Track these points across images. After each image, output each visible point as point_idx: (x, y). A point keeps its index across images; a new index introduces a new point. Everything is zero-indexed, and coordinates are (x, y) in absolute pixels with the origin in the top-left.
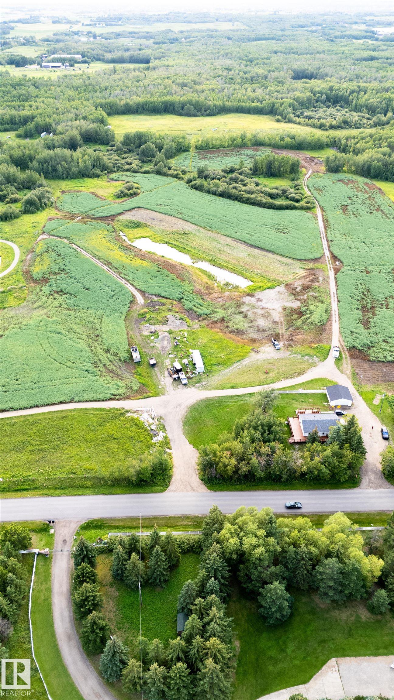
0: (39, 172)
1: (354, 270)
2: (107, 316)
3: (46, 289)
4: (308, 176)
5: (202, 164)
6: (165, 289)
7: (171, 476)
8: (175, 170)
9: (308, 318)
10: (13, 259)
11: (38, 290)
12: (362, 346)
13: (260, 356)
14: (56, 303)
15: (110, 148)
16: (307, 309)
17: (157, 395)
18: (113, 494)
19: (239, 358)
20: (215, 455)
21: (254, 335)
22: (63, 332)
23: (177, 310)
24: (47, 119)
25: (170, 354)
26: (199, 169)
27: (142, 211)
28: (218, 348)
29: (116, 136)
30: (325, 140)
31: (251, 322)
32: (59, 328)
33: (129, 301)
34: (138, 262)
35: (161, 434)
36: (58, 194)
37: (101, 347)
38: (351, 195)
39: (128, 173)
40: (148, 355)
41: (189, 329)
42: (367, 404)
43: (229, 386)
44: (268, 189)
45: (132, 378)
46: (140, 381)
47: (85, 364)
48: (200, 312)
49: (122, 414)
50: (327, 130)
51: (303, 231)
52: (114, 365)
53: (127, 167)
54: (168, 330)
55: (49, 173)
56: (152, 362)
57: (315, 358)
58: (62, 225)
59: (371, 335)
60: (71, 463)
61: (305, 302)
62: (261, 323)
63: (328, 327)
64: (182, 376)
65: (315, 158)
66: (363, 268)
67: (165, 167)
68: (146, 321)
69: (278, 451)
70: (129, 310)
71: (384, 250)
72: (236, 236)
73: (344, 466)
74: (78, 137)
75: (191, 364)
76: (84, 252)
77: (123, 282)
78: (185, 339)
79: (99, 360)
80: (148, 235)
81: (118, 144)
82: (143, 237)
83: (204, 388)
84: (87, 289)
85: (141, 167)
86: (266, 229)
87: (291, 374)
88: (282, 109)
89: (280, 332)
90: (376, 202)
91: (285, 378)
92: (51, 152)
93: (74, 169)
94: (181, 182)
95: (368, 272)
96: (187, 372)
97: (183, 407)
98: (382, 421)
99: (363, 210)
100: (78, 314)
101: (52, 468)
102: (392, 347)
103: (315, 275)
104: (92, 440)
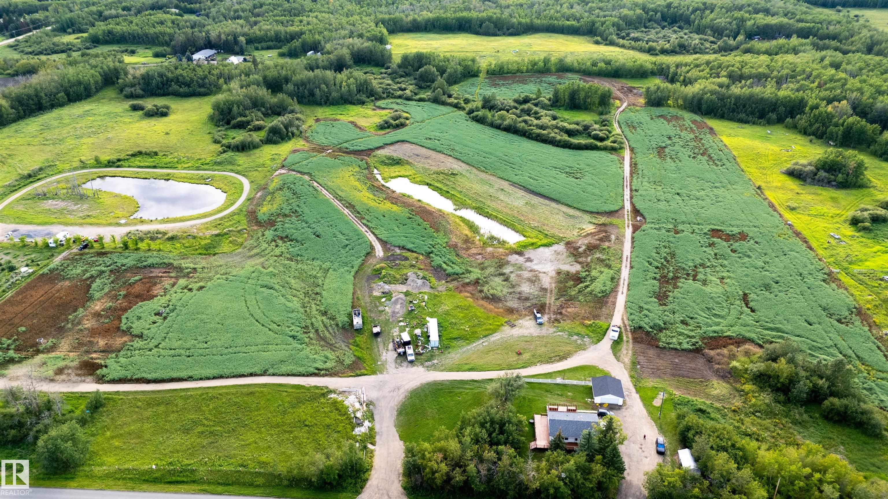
0: (291, 95)
1: (659, 229)
2: (335, 270)
3: (269, 234)
4: (621, 109)
5: (489, 92)
6: (412, 239)
7: (366, 480)
8: (456, 98)
9: (587, 287)
10: (240, 197)
11: (260, 234)
12: (651, 328)
13: (515, 332)
14: (277, 251)
15: (383, 70)
16: (587, 275)
17: (374, 373)
19: (487, 333)
20: (423, 457)
21: (513, 304)
22: (277, 287)
23: (422, 267)
24: (317, 37)
25: (401, 321)
26: (484, 98)
27: (407, 145)
28: (463, 317)
29: (393, 56)
30: (649, 66)
31: (513, 286)
32: (272, 282)
33: (365, 252)
34: (388, 206)
35: (367, 424)
36: (311, 121)
37: (318, 307)
38: (672, 134)
39: (399, 101)
40: (373, 321)
41: (432, 291)
42: (645, 405)
43: (467, 367)
44: (566, 124)
45: (347, 349)
46: (356, 353)
47: (293, 327)
48: (449, 270)
49: (323, 395)
50: (657, 55)
51: (602, 177)
52: (328, 331)
53: (400, 93)
54: (405, 291)
55: (305, 98)
56: (376, 330)
57: (586, 339)
58: (307, 159)
59: (666, 313)
60: (244, 453)
61: (587, 267)
62: (526, 288)
63: (611, 299)
64: (410, 351)
65: (634, 88)
66: (671, 226)
67: (444, 94)
68: (381, 279)
69: (505, 457)
70: (362, 264)
71: (704, 205)
72: (516, 179)
73: (591, 486)
74: (348, 57)
75: (424, 335)
76: (325, 192)
77: (364, 229)
78: (424, 304)
79: (312, 324)
80: (407, 174)
81: (394, 66)
82: (400, 176)
83: (435, 368)
84: (318, 236)
85: (416, 94)
86: (553, 172)
87: (551, 358)
88: (603, 28)
89: (548, 302)
90: (703, 145)
91: (542, 362)
92: (311, 74)
93: (334, 94)
94: (462, 113)
95: (677, 232)
96: (417, 346)
97: (402, 391)
98: (662, 430)
99: (685, 154)
100: (300, 266)
101: (220, 457)
102: (692, 331)
103: (606, 232)
104: (278, 426)
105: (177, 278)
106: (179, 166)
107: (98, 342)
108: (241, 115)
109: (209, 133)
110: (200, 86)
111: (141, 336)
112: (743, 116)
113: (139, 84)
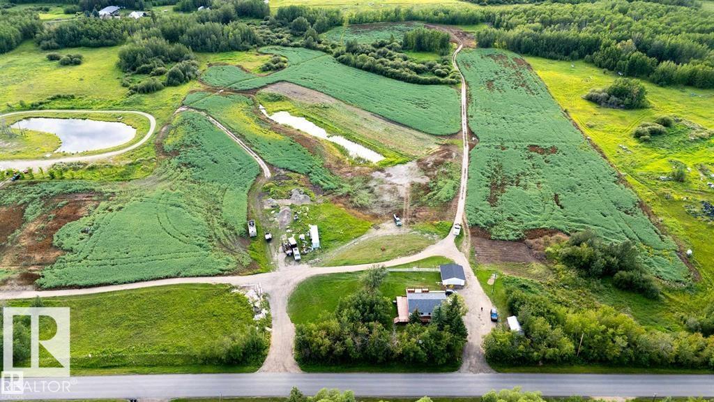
0: (186, 44)
1: (489, 147)
2: (231, 189)
3: (175, 161)
4: (458, 51)
5: (352, 38)
6: (294, 162)
7: (265, 356)
8: (324, 44)
9: (435, 194)
10: (148, 131)
11: (167, 162)
12: (485, 224)
13: (380, 233)
14: (182, 176)
15: (263, 22)
16: (435, 186)
17: (268, 271)
18: (202, 373)
19: (358, 234)
20: (311, 334)
21: (377, 211)
22: (183, 205)
23: (303, 185)
25: (288, 229)
26: (348, 43)
27: (286, 84)
28: (338, 223)
29: (271, 10)
30: (479, 15)
31: (377, 197)
32: (181, 201)
33: (255, 174)
34: (272, 135)
35: (264, 311)
36: (204, 66)
37: (219, 221)
38: (498, 69)
39: (277, 47)
40: (265, 230)
41: (312, 203)
42: (481, 284)
43: (344, 262)
44: (414, 64)
45: (245, 253)
46: (253, 256)
47: (199, 237)
48: (326, 186)
49: (228, 291)
50: (485, 5)
51: (444, 106)
52: (228, 239)
53: (278, 40)
54: (290, 204)
55: (199, 46)
56: (268, 237)
57: (435, 236)
58: (202, 98)
59: (496, 212)
60: (165, 340)
61: (434, 179)
62: (387, 198)
63: (454, 204)
64: (296, 252)
65: (468, 33)
66: (499, 144)
67: (315, 41)
68: (269, 195)
69: (375, 331)
70: (254, 184)
71: (524, 126)
72: (376, 110)
73: (442, 348)
74: (233, 11)
75: (307, 239)
76: (219, 125)
77: (253, 155)
78: (306, 214)
79: (215, 234)
80: (288, 108)
81: (272, 18)
82: (282, 110)
83: (317, 264)
84: (215, 162)
85: (291, 41)
86: (406, 104)
87: (408, 252)
89: (404, 208)
90: (522, 78)
91: (401, 255)
92: (202, 26)
93: (223, 43)
94: (330, 56)
95: (503, 149)
96: (302, 248)
97: (291, 283)
98: (494, 302)
99: (508, 86)
100: (202, 187)
101: (145, 345)
102: (517, 225)
103: (448, 150)
104: (191, 317)
105: (99, 201)
106: (94, 107)
107: (34, 257)
108: (144, 63)
109: (118, 78)
110: (107, 38)
111: (71, 250)
112: (552, 53)
113: (54, 37)
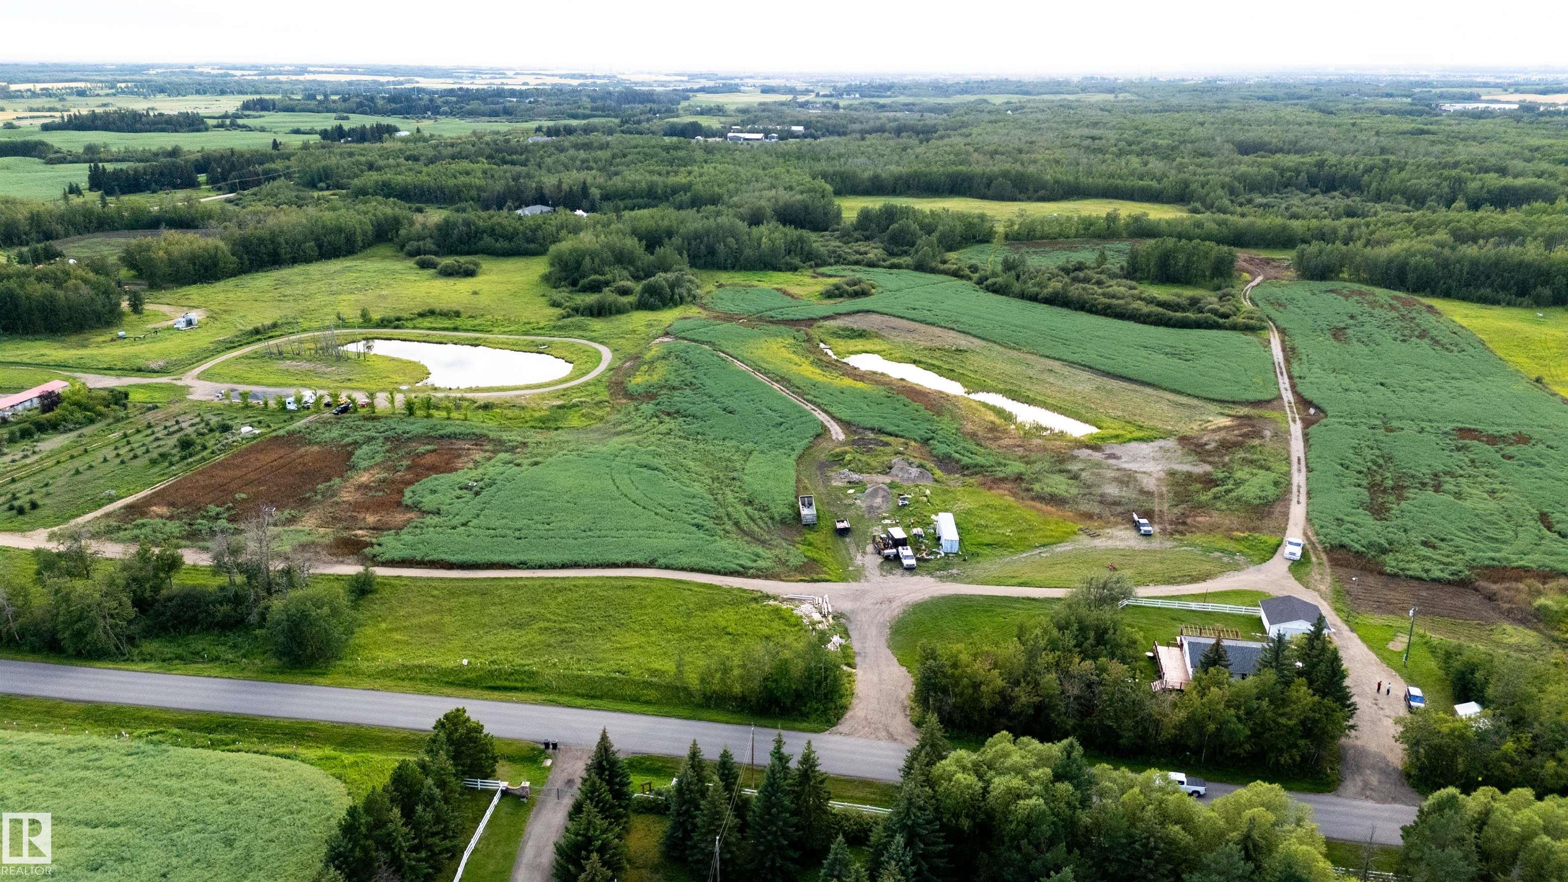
0: (678, 251)
1: (1355, 425)
2: (762, 452)
3: (647, 408)
4: (1253, 284)
6: (894, 422)
7: (845, 708)
8: (954, 265)
9: (1228, 491)
10: (597, 366)
11: (632, 408)
12: (1364, 547)
13: (1101, 542)
14: (663, 428)
15: (828, 233)
16: (1226, 478)
17: (843, 579)
18: (700, 720)
19: (1046, 540)
20: (956, 662)
21: (1091, 507)
22: (664, 468)
23: (916, 455)
24: (716, 189)
25: (884, 518)
26: (1006, 261)
27: (874, 317)
28: (999, 519)
29: (843, 215)
31: (1088, 487)
32: (656, 462)
33: (812, 433)
34: (847, 382)
35: (837, 640)
37: (737, 495)
38: (1355, 312)
39: (856, 267)
40: (836, 514)
41: (936, 484)
45: (791, 548)
46: (809, 554)
47: (695, 515)
48: (966, 460)
49: (755, 600)
51: (1233, 360)
52: (757, 524)
53: (857, 258)
54: (888, 482)
55: (700, 258)
56: (841, 525)
57: (1240, 558)
58: (705, 327)
59: (1390, 529)
60: (622, 657)
61: (1224, 467)
62: (1112, 490)
63: (1278, 509)
64: (906, 552)
65: (1273, 260)
66: (1378, 422)
67: (936, 261)
68: (845, 466)
70: (810, 447)
71: (1436, 398)
72: (1074, 358)
73: (1290, 725)
74: (768, 211)
75: (930, 536)
76: (737, 363)
77: (808, 406)
79: (728, 514)
80: (877, 349)
81: (846, 227)
82: (866, 352)
83: (954, 579)
84: (730, 412)
85: (885, 259)
86: (1142, 352)
88: (1205, 191)
89: (1156, 509)
90: (1418, 325)
91: (1157, 583)
93: (748, 252)
94: (966, 281)
95: (1390, 430)
96: (919, 548)
97: (897, 603)
99: (1384, 336)
100: (701, 446)
101: (579, 660)
102: (1448, 556)
103: (1253, 426)
104: (678, 630)
105: (495, 452)
106: (496, 330)
107: (364, 518)
108: (596, 273)
109: (543, 295)
110: (529, 241)
111: (438, 513)
112: (1487, 291)
113: (431, 237)
